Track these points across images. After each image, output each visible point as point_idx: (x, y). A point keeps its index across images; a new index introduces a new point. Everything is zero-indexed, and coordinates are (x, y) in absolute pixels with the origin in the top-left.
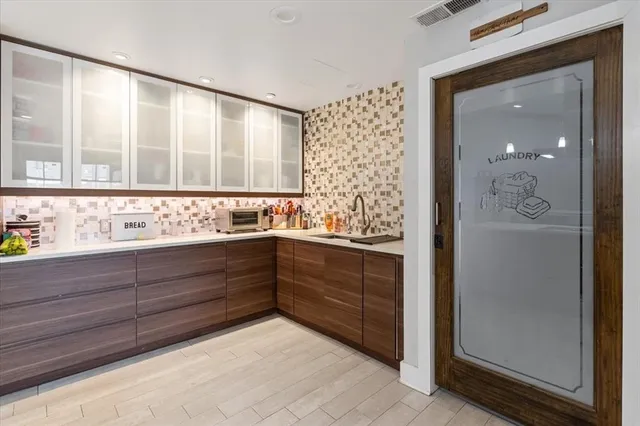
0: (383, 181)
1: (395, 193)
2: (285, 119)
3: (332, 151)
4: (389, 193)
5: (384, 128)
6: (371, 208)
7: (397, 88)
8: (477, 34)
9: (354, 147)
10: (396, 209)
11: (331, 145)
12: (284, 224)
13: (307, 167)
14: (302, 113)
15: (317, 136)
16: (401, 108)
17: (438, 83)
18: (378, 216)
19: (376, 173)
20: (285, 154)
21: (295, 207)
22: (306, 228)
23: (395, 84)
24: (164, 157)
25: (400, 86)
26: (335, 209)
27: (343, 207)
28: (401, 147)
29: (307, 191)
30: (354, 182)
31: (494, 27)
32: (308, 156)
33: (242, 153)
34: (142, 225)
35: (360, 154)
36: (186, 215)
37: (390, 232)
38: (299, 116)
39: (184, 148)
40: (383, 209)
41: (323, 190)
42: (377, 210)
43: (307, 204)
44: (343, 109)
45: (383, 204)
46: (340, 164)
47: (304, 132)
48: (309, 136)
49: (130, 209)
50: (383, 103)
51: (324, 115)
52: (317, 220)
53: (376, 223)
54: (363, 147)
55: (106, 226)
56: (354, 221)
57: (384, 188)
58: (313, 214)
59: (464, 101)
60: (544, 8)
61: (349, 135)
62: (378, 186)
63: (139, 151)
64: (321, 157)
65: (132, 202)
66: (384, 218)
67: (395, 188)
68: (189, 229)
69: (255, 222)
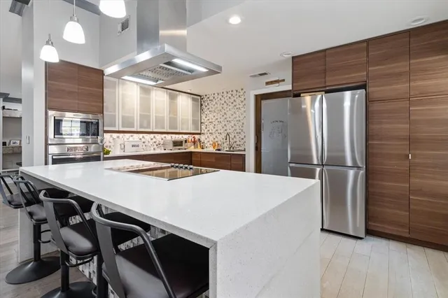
0: (237, 128)
1: (242, 133)
2: (193, 99)
3: (215, 114)
4: (240, 133)
5: (238, 106)
6: (233, 139)
7: (243, 91)
8: (267, 83)
9: (225, 113)
10: (243, 139)
11: (215, 112)
12: (193, 147)
13: (202, 121)
14: (200, 96)
15: (208, 107)
16: (245, 99)
17: (257, 96)
18: (235, 142)
19: (235, 125)
20: (194, 115)
21: (197, 139)
22: (203, 148)
23: (242, 89)
24: (149, 117)
25: (244, 90)
26: (216, 140)
27: (220, 139)
28: (245, 114)
29: (203, 132)
30: (225, 128)
31: (272, 83)
32: (203, 117)
33: (177, 115)
34: (138, 146)
35: (228, 116)
36: (151, 142)
37: (240, 148)
38: (199, 97)
39: (156, 113)
40: (237, 139)
41: (210, 131)
42: (235, 140)
43: (203, 138)
44: (220, 97)
45: (237, 137)
46: (219, 120)
47: (202, 105)
48: (204, 107)
49: (131, 139)
50: (238, 96)
51: (211, 98)
52: (208, 145)
53: (235, 145)
54: (229, 114)
55: (123, 146)
56: (225, 145)
57: (238, 131)
58: (206, 142)
59: (264, 103)
60: (284, 80)
61: (223, 108)
62: (235, 130)
63: (140, 115)
64: (209, 116)
65: (132, 136)
66: (238, 143)
67: (242, 131)
68: (152, 148)
69: (182, 145)
